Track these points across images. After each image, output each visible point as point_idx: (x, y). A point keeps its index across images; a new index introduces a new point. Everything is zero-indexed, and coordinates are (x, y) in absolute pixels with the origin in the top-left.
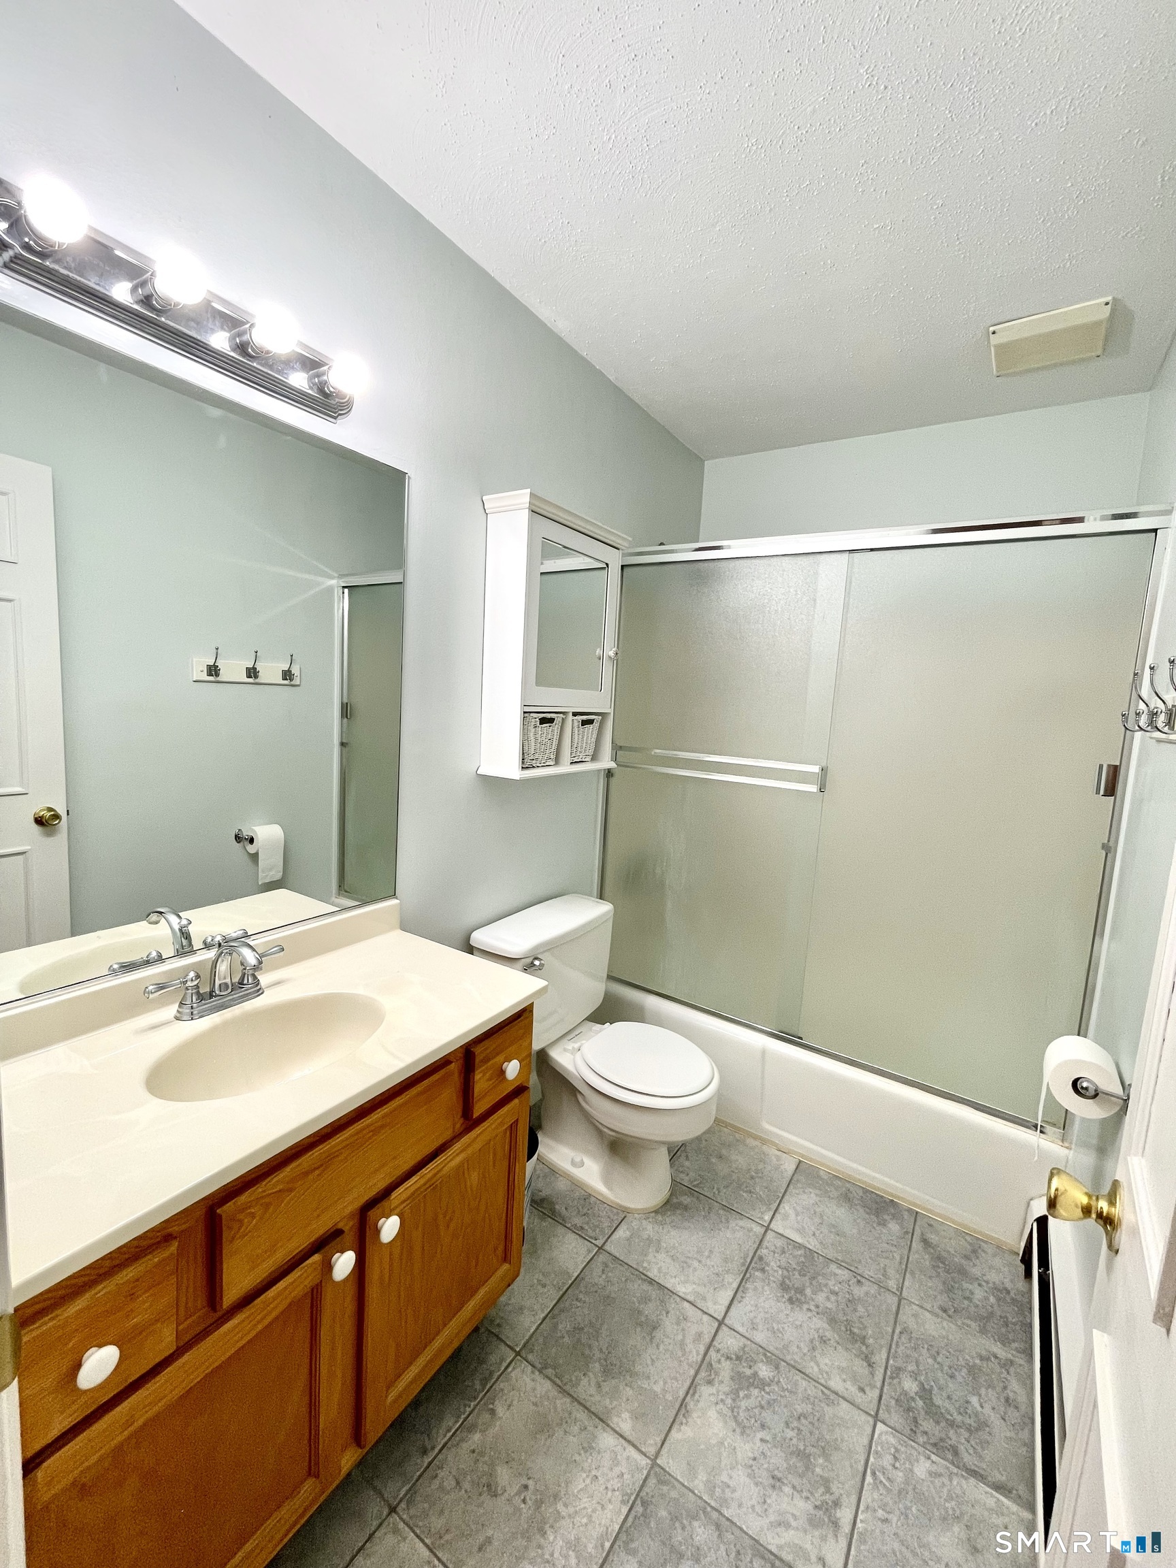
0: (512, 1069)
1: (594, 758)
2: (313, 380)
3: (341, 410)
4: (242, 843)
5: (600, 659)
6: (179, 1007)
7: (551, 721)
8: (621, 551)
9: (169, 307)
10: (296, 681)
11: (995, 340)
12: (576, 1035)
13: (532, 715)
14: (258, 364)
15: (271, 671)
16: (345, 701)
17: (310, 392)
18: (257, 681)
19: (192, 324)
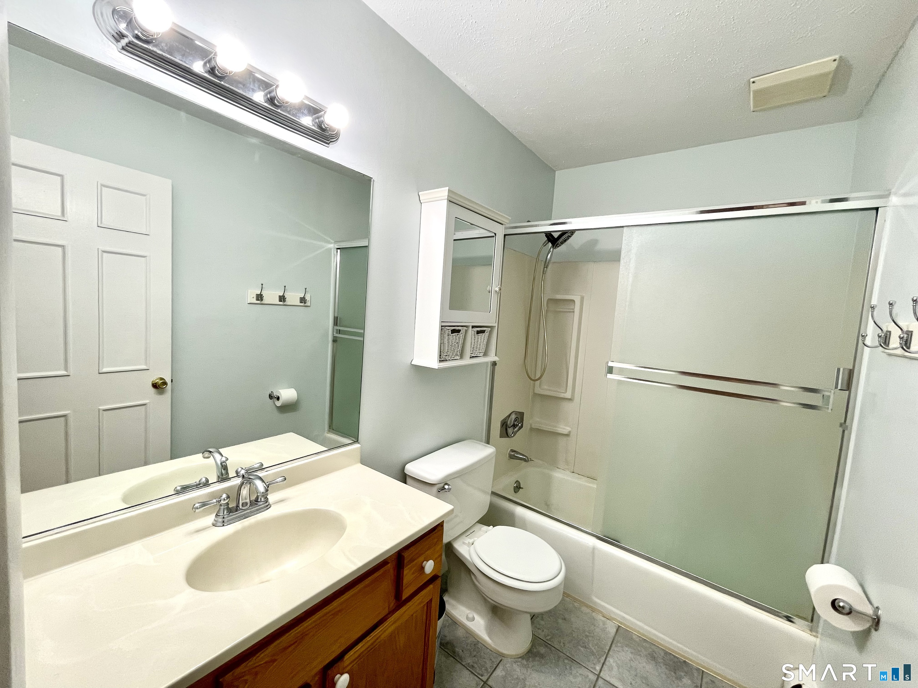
0: (429, 566)
1: (485, 354)
2: (315, 121)
3: (332, 139)
4: (273, 400)
5: (490, 292)
6: (216, 517)
7: (459, 331)
8: (504, 226)
9: (226, 74)
10: (308, 304)
11: (753, 87)
12: (471, 533)
13: (446, 327)
14: (281, 110)
15: (293, 298)
16: (336, 316)
17: (313, 128)
18: (285, 303)
19: (241, 86)
